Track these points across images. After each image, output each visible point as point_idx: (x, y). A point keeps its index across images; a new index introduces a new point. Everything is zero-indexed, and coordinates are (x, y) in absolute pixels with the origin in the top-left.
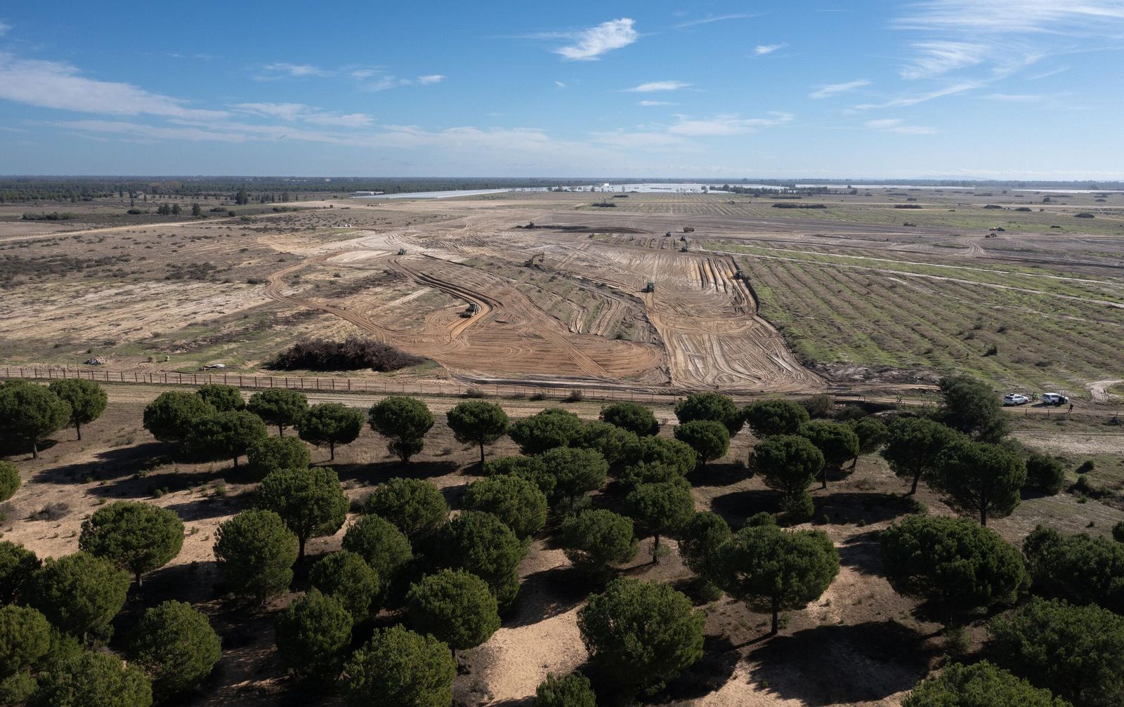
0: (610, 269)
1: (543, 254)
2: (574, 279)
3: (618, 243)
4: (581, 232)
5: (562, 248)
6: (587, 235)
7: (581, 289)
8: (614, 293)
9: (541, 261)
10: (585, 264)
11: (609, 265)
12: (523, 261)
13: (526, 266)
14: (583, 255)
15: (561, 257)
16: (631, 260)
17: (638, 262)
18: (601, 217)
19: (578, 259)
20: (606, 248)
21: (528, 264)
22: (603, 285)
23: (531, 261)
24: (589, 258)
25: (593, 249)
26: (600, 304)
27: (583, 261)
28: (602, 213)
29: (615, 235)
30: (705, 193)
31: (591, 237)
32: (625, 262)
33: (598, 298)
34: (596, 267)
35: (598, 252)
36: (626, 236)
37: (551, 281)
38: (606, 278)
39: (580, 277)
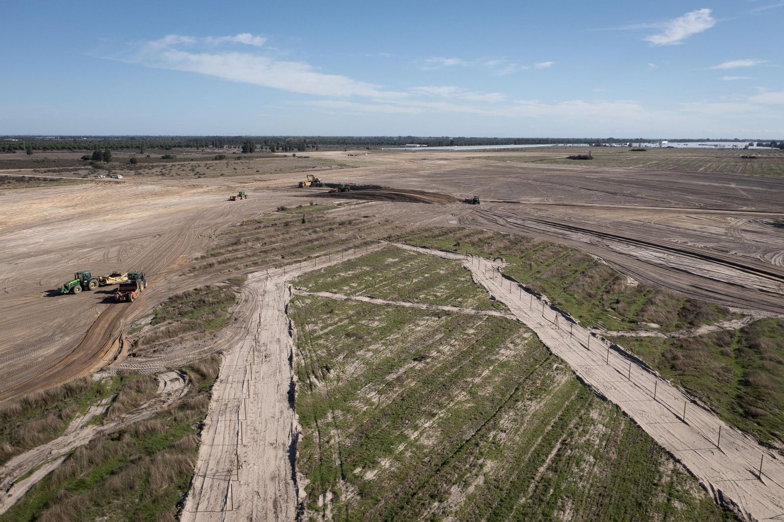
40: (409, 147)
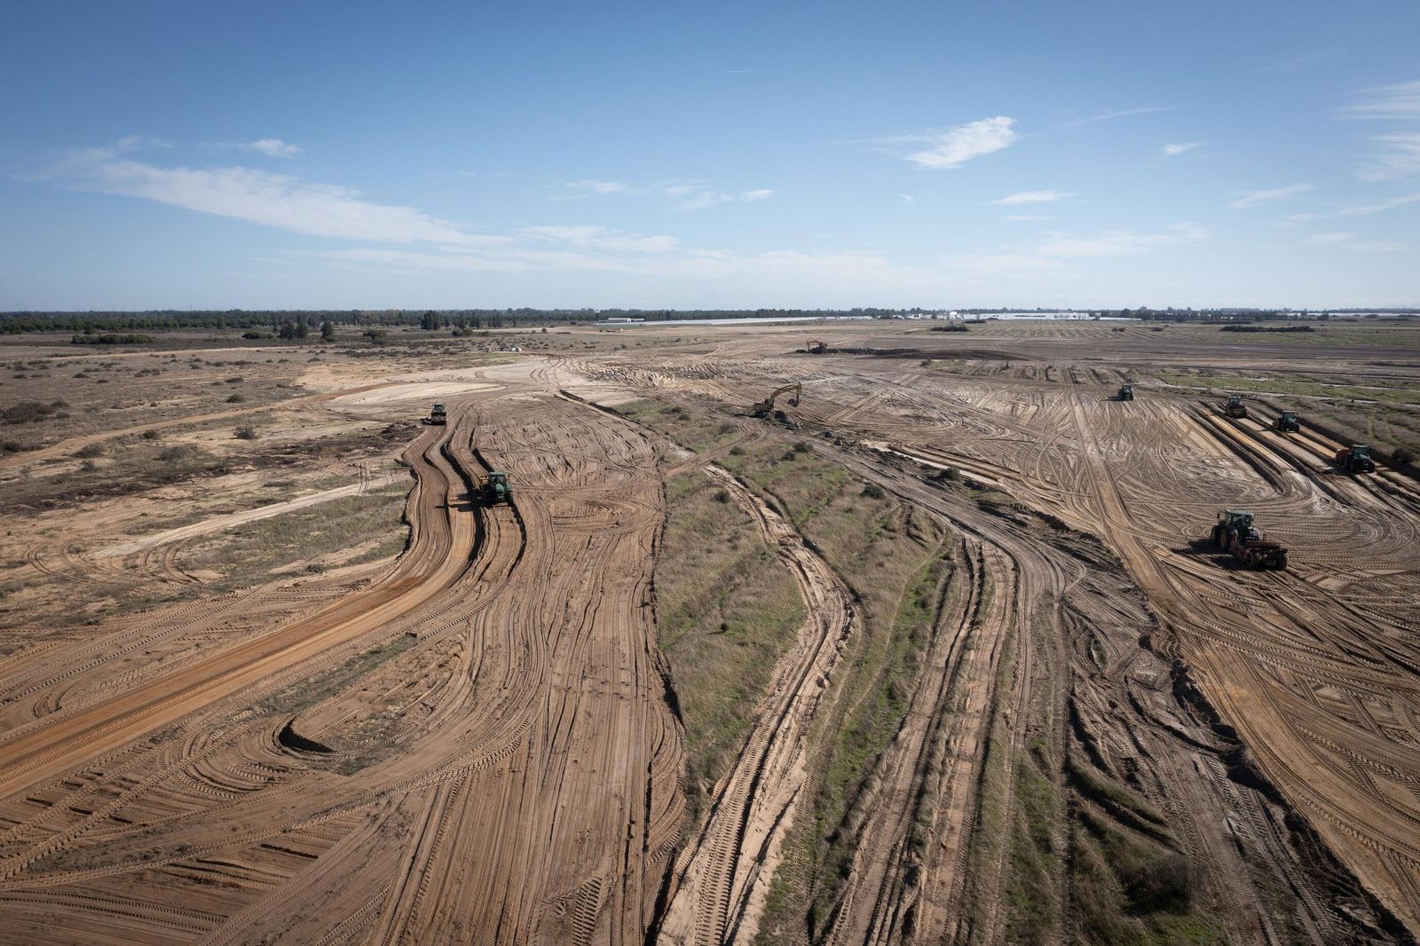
0: (965, 425)
1: (799, 387)
2: (864, 451)
3: (977, 375)
4: (905, 357)
5: (862, 381)
6: (919, 362)
7: (872, 492)
8: (988, 508)
9: (794, 403)
10: (903, 412)
11: (963, 414)
12: (751, 403)
13: (756, 416)
14: (903, 393)
15: (852, 398)
16: (1014, 406)
17: (1033, 409)
18: (945, 341)
19: (893, 402)
20: (954, 382)
21: (762, 412)
22: (947, 475)
23: (769, 404)
24: (917, 399)
25: (926, 382)
26: (934, 571)
27: (902, 405)
28: (947, 337)
29: (970, 363)
30: (1097, 320)
31: (924, 364)
32: (1000, 408)
33: (927, 537)
34: (931, 419)
35: (936, 388)
36: (993, 364)
37: (789, 457)
38: (957, 448)
39: (882, 447)
40: (614, 322)
